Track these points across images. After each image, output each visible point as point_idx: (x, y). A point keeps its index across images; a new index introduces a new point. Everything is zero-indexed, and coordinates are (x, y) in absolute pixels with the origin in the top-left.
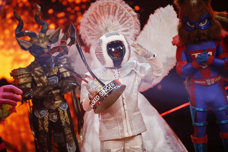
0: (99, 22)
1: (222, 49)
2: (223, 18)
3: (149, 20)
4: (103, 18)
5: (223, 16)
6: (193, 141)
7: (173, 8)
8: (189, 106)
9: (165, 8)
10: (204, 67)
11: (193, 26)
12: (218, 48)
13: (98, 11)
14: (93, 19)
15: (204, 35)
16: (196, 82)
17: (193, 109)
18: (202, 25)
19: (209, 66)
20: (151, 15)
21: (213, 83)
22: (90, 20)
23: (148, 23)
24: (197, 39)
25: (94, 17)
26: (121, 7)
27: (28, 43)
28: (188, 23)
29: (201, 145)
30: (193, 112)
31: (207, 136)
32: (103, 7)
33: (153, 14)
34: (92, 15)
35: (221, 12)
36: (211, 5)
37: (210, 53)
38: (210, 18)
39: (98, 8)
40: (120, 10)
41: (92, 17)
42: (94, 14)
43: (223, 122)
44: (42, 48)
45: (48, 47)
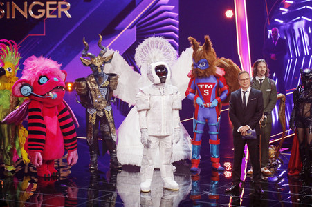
0: (149, 52)
4: (152, 50)
10: (206, 95)
12: (219, 83)
22: (143, 50)
25: (146, 49)
26: (165, 44)
27: (89, 62)
29: (197, 146)
34: (145, 47)
39: (150, 42)
40: (165, 46)
42: (147, 46)
43: (213, 133)
44: (96, 66)
45: (101, 66)
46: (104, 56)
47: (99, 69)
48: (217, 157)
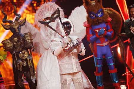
0: (43, 15)
1: (109, 27)
2: (108, 11)
3: (72, 13)
4: (45, 12)
5: (107, 10)
6: (95, 75)
7: (84, 7)
8: (93, 57)
9: (80, 7)
10: (101, 37)
11: (95, 16)
12: (107, 26)
13: (43, 9)
14: (41, 14)
15: (101, 20)
16: (97, 44)
17: (96, 59)
18: (99, 15)
19: (104, 36)
20: (73, 11)
21: (106, 45)
22: (39, 14)
23: (71, 15)
24: (98, 22)
25: (41, 13)
26: (54, 7)
27: (8, 26)
28: (92, 15)
29: (100, 77)
30: (96, 60)
31: (102, 72)
32: (45, 7)
33: (74, 10)
34: (40, 12)
35: (106, 8)
36: (102, 4)
37: (104, 29)
38: (102, 11)
39: (43, 8)
40: (54, 8)
41: (40, 13)
42: (41, 11)
43: (110, 64)
44: (14, 29)
45: (18, 28)
46: (19, 21)
47: (17, 30)
48: (117, 82)
